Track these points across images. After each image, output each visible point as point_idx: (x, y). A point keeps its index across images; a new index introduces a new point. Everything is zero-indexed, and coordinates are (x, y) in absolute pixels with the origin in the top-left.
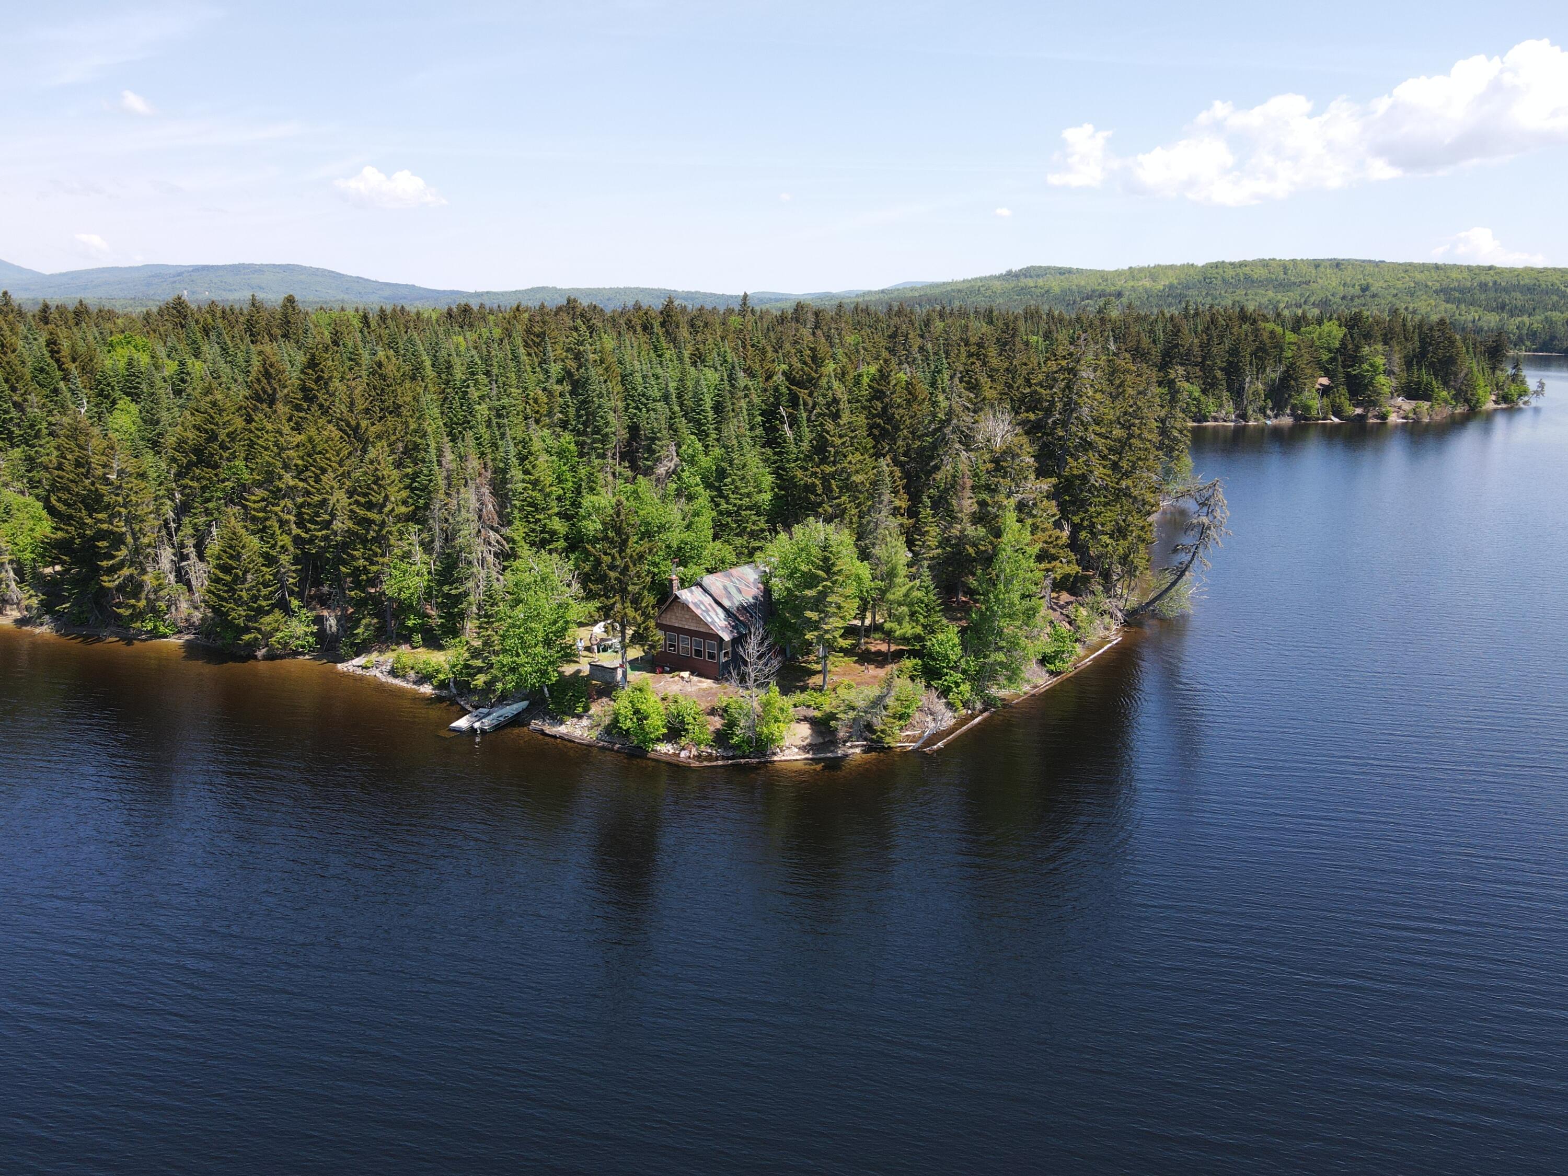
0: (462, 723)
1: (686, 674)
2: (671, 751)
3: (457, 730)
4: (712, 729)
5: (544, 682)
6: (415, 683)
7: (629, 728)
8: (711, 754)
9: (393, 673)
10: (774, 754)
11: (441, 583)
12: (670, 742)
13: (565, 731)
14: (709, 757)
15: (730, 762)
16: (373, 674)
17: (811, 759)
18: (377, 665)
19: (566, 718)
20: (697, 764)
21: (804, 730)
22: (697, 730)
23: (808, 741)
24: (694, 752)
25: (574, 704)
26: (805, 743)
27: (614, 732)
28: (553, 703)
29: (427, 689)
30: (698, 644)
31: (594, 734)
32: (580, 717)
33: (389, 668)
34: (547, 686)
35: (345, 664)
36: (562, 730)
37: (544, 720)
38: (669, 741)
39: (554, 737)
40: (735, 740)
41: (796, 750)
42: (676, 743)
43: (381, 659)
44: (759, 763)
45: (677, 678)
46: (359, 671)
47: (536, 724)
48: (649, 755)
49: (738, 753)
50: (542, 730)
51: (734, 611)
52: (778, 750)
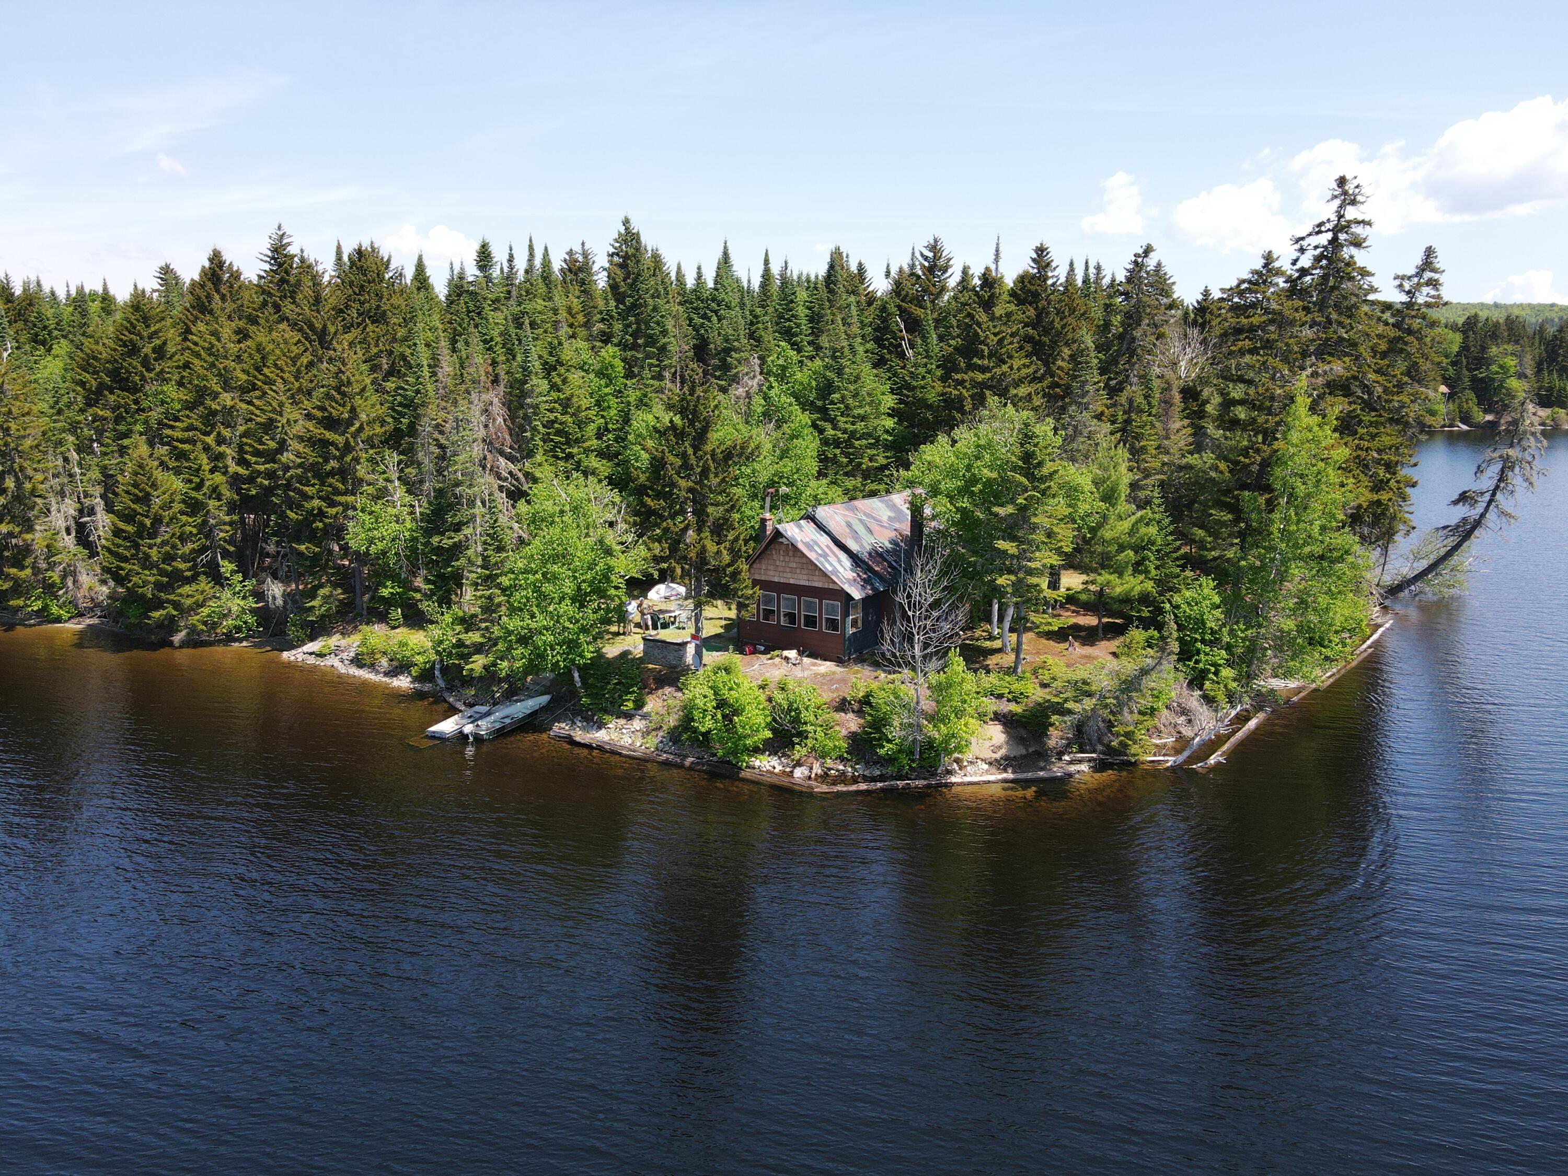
0: (447, 726)
1: (792, 654)
2: (778, 769)
3: (440, 738)
4: (844, 732)
5: (573, 660)
6: (386, 674)
7: (709, 732)
8: (843, 773)
9: (357, 661)
10: (950, 772)
11: (428, 533)
12: (776, 754)
13: (607, 738)
14: (842, 778)
15: (879, 785)
16: (329, 663)
17: (1012, 781)
18: (336, 651)
19: (607, 718)
20: (824, 788)
21: (996, 734)
22: (820, 735)
23: (1003, 752)
24: (817, 769)
25: (620, 697)
26: (998, 756)
27: (685, 736)
28: (586, 696)
29: (403, 683)
30: (809, 606)
31: (652, 742)
32: (629, 716)
33: (352, 654)
34: (580, 669)
35: (293, 652)
36: (601, 736)
37: (573, 723)
38: (774, 753)
39: (589, 747)
40: (886, 749)
41: (986, 767)
42: (784, 755)
43: (344, 643)
44: (928, 786)
45: (777, 660)
46: (312, 660)
47: (561, 728)
48: (743, 774)
49: (890, 770)
50: (570, 737)
51: (865, 557)
52: (955, 766)
